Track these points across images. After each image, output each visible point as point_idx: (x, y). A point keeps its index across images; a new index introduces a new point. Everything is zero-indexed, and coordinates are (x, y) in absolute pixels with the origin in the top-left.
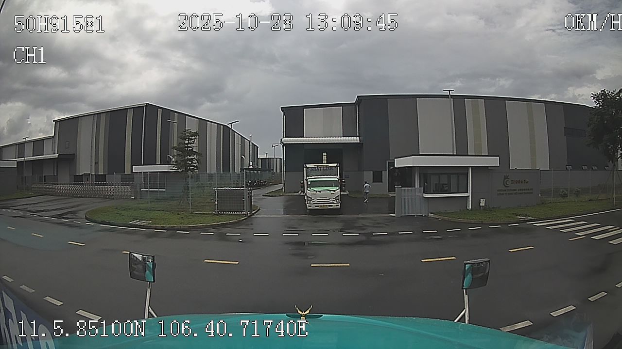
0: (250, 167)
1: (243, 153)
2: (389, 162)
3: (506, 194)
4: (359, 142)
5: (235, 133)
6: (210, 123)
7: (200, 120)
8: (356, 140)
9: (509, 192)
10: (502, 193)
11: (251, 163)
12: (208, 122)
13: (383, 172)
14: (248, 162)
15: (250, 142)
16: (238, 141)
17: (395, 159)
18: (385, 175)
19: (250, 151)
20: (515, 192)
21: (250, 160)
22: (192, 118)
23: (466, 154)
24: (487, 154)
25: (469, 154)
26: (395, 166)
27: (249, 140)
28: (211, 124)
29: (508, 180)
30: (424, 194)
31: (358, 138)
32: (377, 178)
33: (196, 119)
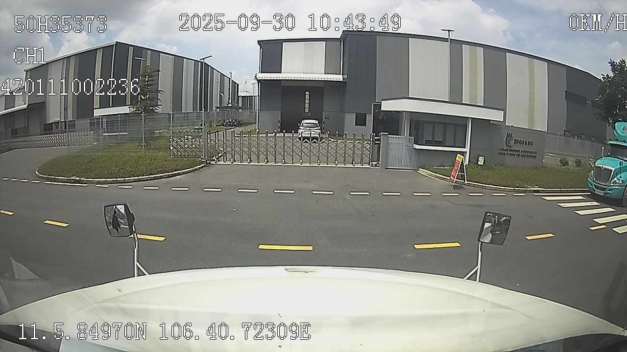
0: (230, 105)
1: (222, 91)
2: (374, 105)
3: (508, 154)
4: (342, 80)
5: (214, 70)
6: (186, 60)
7: (176, 57)
8: (340, 78)
9: (511, 152)
10: (503, 152)
11: (230, 101)
12: (184, 59)
13: (367, 115)
14: (228, 100)
15: (229, 80)
16: (217, 78)
17: (382, 102)
18: (370, 119)
19: (229, 89)
20: (518, 153)
21: (229, 98)
22: (167, 55)
23: (460, 102)
24: (483, 105)
25: (463, 102)
26: (382, 109)
27: (229, 77)
28: (188, 61)
29: (510, 139)
30: (415, 145)
31: (341, 75)
32: (361, 121)
33: (171, 56)
